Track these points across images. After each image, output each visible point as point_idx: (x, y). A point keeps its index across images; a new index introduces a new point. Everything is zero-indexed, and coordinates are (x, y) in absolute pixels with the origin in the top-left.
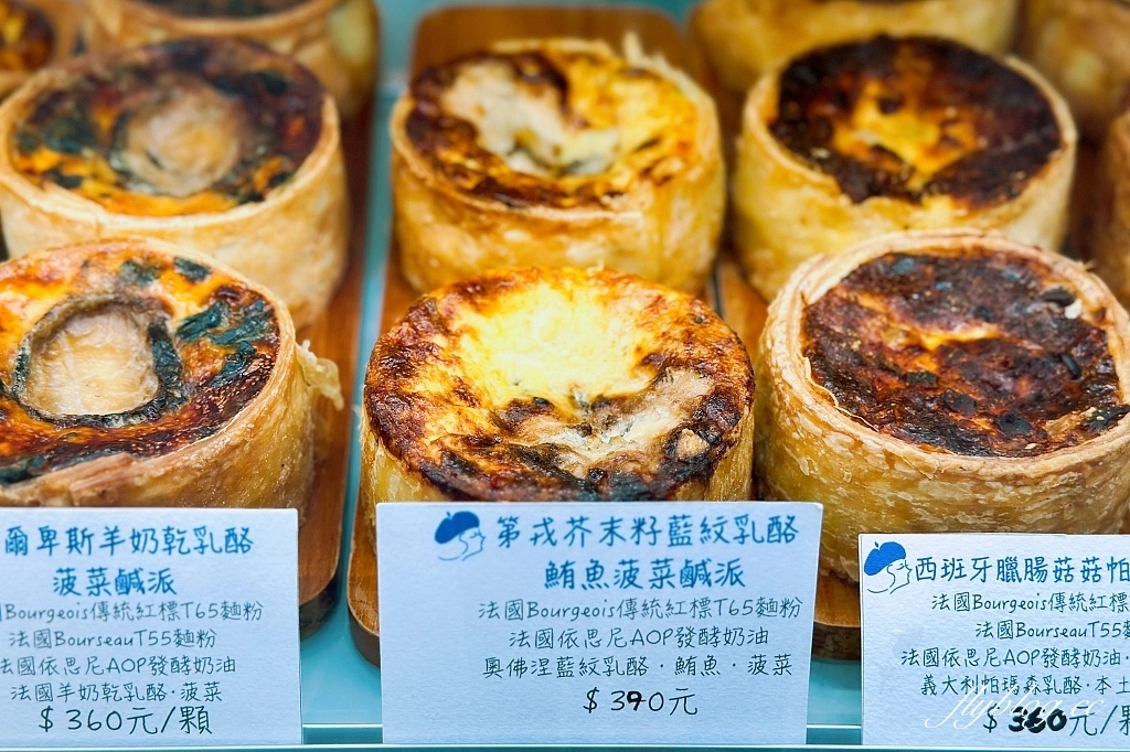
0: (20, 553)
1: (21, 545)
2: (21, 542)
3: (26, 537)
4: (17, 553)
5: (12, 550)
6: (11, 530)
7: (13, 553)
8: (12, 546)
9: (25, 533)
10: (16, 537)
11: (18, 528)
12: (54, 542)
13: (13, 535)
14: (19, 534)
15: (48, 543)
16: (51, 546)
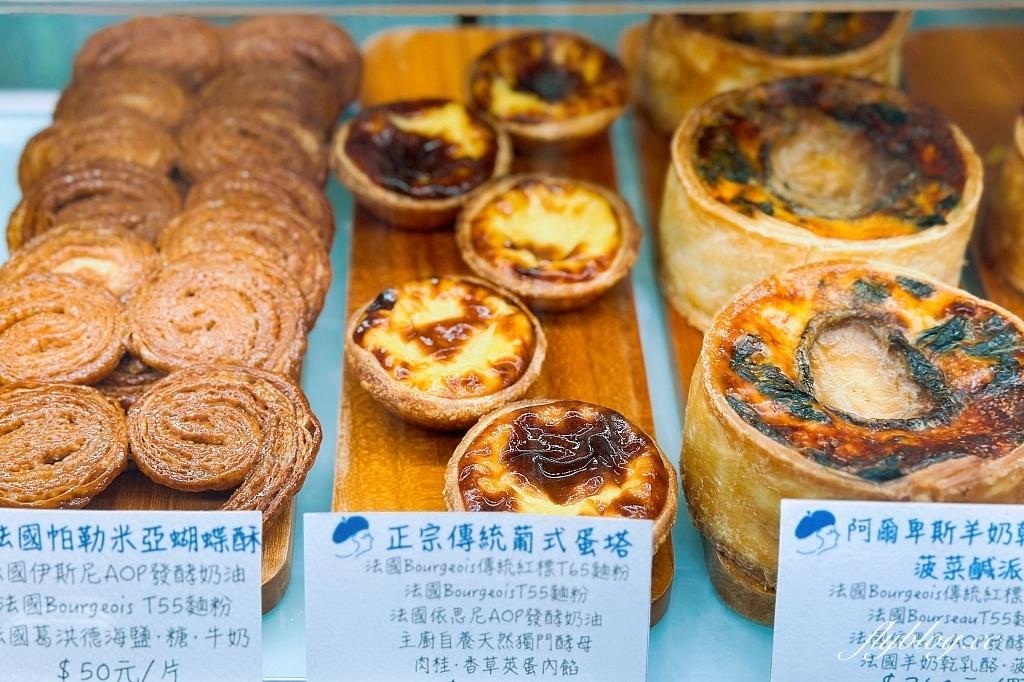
0: (890, 542)
1: (891, 535)
2: (892, 531)
3: (896, 527)
4: (887, 541)
5: (883, 538)
6: (884, 522)
7: (884, 541)
8: (883, 535)
9: (897, 524)
10: (888, 527)
11: (890, 520)
12: (920, 532)
13: (885, 526)
14: (891, 525)
15: (915, 533)
16: (917, 536)
